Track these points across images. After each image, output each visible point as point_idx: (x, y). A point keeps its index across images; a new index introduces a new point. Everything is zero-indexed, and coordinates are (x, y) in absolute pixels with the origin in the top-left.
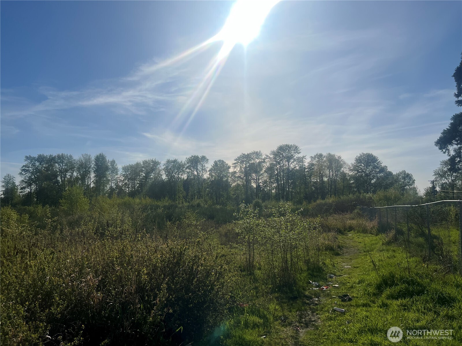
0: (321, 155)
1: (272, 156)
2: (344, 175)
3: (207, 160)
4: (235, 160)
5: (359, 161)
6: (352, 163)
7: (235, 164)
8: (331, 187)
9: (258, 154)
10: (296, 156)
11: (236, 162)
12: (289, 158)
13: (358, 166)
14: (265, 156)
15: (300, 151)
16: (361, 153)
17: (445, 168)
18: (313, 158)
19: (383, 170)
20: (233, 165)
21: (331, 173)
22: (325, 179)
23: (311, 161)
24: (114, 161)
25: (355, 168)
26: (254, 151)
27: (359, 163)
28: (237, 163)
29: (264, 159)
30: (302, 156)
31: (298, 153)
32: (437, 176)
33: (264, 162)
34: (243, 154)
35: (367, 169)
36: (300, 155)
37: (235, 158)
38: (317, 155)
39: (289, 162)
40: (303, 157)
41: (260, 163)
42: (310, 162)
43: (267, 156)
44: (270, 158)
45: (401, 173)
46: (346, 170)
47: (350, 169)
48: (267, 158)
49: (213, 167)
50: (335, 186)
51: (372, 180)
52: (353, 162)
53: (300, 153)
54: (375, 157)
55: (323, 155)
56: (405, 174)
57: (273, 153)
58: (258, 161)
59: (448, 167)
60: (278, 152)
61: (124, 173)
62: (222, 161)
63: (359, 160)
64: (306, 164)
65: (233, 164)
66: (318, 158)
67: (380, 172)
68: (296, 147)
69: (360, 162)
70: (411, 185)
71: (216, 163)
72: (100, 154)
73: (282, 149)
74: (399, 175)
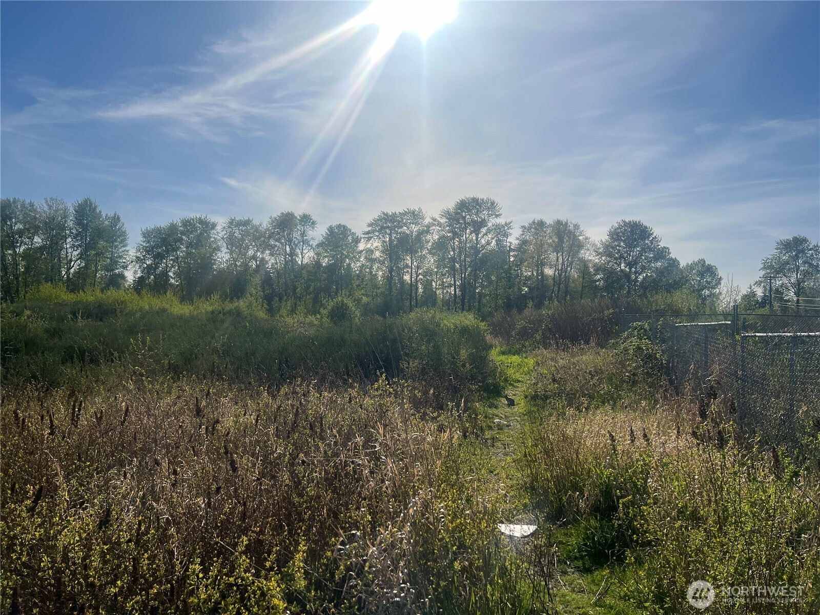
0: (541, 224)
1: (443, 220)
2: (584, 264)
3: (314, 223)
4: (369, 225)
5: (614, 237)
6: (601, 241)
7: (368, 233)
8: (559, 288)
9: (415, 216)
10: (492, 222)
11: (370, 228)
12: (478, 226)
13: (613, 248)
14: (431, 221)
15: (501, 212)
16: (619, 220)
17: (784, 255)
18: (525, 228)
19: (662, 254)
20: (364, 236)
21: (560, 260)
22: (549, 272)
23: (523, 235)
24: (118, 218)
25: (608, 250)
26: (408, 209)
27: (615, 240)
28: (373, 231)
29: (428, 226)
30: (503, 223)
31: (497, 216)
32: (768, 271)
33: (428, 232)
34: (384, 213)
35: (630, 252)
36: (501, 221)
37: (369, 222)
38: (534, 222)
39: (477, 235)
40: (506, 224)
41: (420, 233)
42: (520, 236)
43: (435, 220)
44: (440, 224)
45: (696, 264)
46: (590, 255)
47: (597, 252)
48: (434, 225)
49: (326, 239)
50: (567, 286)
51: (639, 275)
52: (605, 238)
53: (499, 215)
54: (646, 227)
55: (546, 223)
56: (703, 266)
57: (446, 214)
58: (415, 228)
59: (792, 253)
60: (457, 213)
61: (144, 244)
62: (344, 227)
63: (615, 235)
64: (513, 240)
65: (363, 234)
66: (535, 228)
67: (656, 258)
68: (493, 203)
69: (618, 239)
70: (713, 288)
71: (331, 229)
72: (86, 201)
73: (464, 206)
74: (690, 267)
